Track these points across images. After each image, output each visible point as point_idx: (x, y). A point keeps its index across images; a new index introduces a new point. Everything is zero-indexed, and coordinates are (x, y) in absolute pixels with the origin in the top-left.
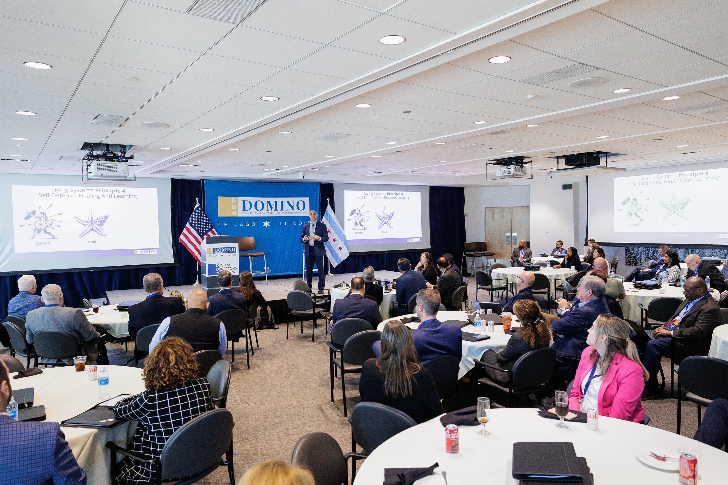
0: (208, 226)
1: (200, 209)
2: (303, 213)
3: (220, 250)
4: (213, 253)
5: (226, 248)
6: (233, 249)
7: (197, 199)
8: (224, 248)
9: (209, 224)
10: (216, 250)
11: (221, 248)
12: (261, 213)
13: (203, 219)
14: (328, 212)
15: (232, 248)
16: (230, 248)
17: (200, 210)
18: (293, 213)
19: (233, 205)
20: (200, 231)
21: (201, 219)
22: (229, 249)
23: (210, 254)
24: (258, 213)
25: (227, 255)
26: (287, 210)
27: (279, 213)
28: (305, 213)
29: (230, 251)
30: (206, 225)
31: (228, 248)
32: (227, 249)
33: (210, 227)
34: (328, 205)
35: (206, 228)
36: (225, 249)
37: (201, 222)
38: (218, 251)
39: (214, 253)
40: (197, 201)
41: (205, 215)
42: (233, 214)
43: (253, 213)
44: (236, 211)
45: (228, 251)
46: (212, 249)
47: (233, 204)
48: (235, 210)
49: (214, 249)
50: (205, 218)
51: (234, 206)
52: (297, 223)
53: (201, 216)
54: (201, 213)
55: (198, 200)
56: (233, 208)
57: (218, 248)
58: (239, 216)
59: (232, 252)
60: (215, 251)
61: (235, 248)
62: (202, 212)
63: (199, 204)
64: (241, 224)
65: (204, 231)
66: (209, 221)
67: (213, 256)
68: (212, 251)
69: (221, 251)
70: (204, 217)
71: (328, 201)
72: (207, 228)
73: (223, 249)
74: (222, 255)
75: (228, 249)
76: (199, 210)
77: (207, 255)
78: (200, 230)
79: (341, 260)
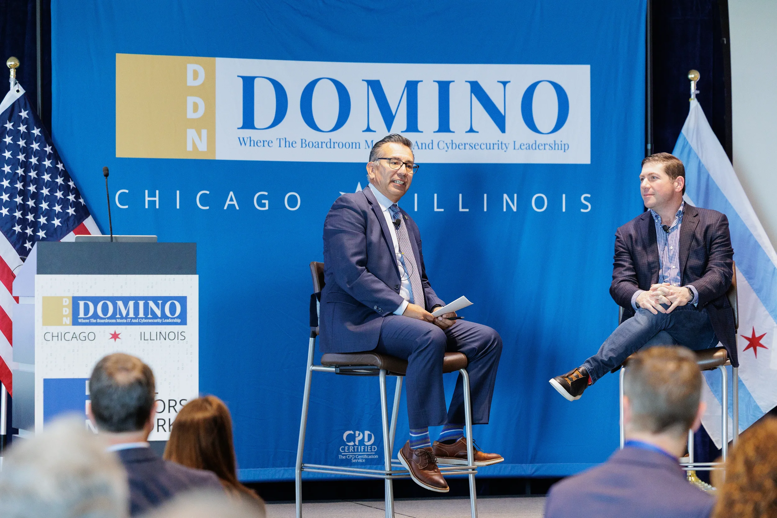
0: (65, 203)
1: (24, 114)
2: (554, 146)
3: (105, 309)
4: (68, 320)
5: (137, 299)
6: (173, 309)
7: (12, 63)
8: (126, 300)
9: (66, 195)
10: (87, 307)
11: (114, 300)
12: (331, 145)
13: (39, 168)
14: (693, 143)
15: (165, 299)
16: (155, 299)
17: (25, 122)
18: (501, 145)
19: (191, 100)
20: (24, 228)
21: (26, 166)
22: (151, 304)
23: (55, 329)
24: (318, 145)
25: (142, 336)
26: (471, 130)
27: (429, 146)
28: (565, 147)
29: (155, 316)
30: (51, 200)
31: (146, 299)
32: (141, 303)
33: (71, 211)
34: (694, 104)
35: (50, 215)
36: (131, 304)
37: (25, 180)
38: (95, 316)
39: (75, 322)
40: (12, 73)
41: (48, 149)
42: (190, 148)
43: (292, 145)
44: (204, 132)
45: (146, 313)
46: (68, 302)
47: (194, 91)
48: (197, 125)
49: (75, 300)
50: (47, 163)
51: (196, 107)
52: (524, 203)
53: (27, 151)
54: (28, 136)
55: (19, 71)
56: (191, 114)
57: (95, 300)
58: (219, 156)
59: (164, 320)
60: (82, 314)
61: (183, 300)
62: (36, 132)
63: (22, 92)
64: (231, 200)
65: (44, 227)
66: (66, 180)
67: (68, 337)
68: (67, 311)
69: (113, 316)
70: (41, 155)
71: (693, 85)
72: (58, 216)
73: (120, 304)
74: (115, 336)
75: (146, 306)
76: (18, 121)
77: (39, 330)
78: (23, 222)
79: (757, 407)
